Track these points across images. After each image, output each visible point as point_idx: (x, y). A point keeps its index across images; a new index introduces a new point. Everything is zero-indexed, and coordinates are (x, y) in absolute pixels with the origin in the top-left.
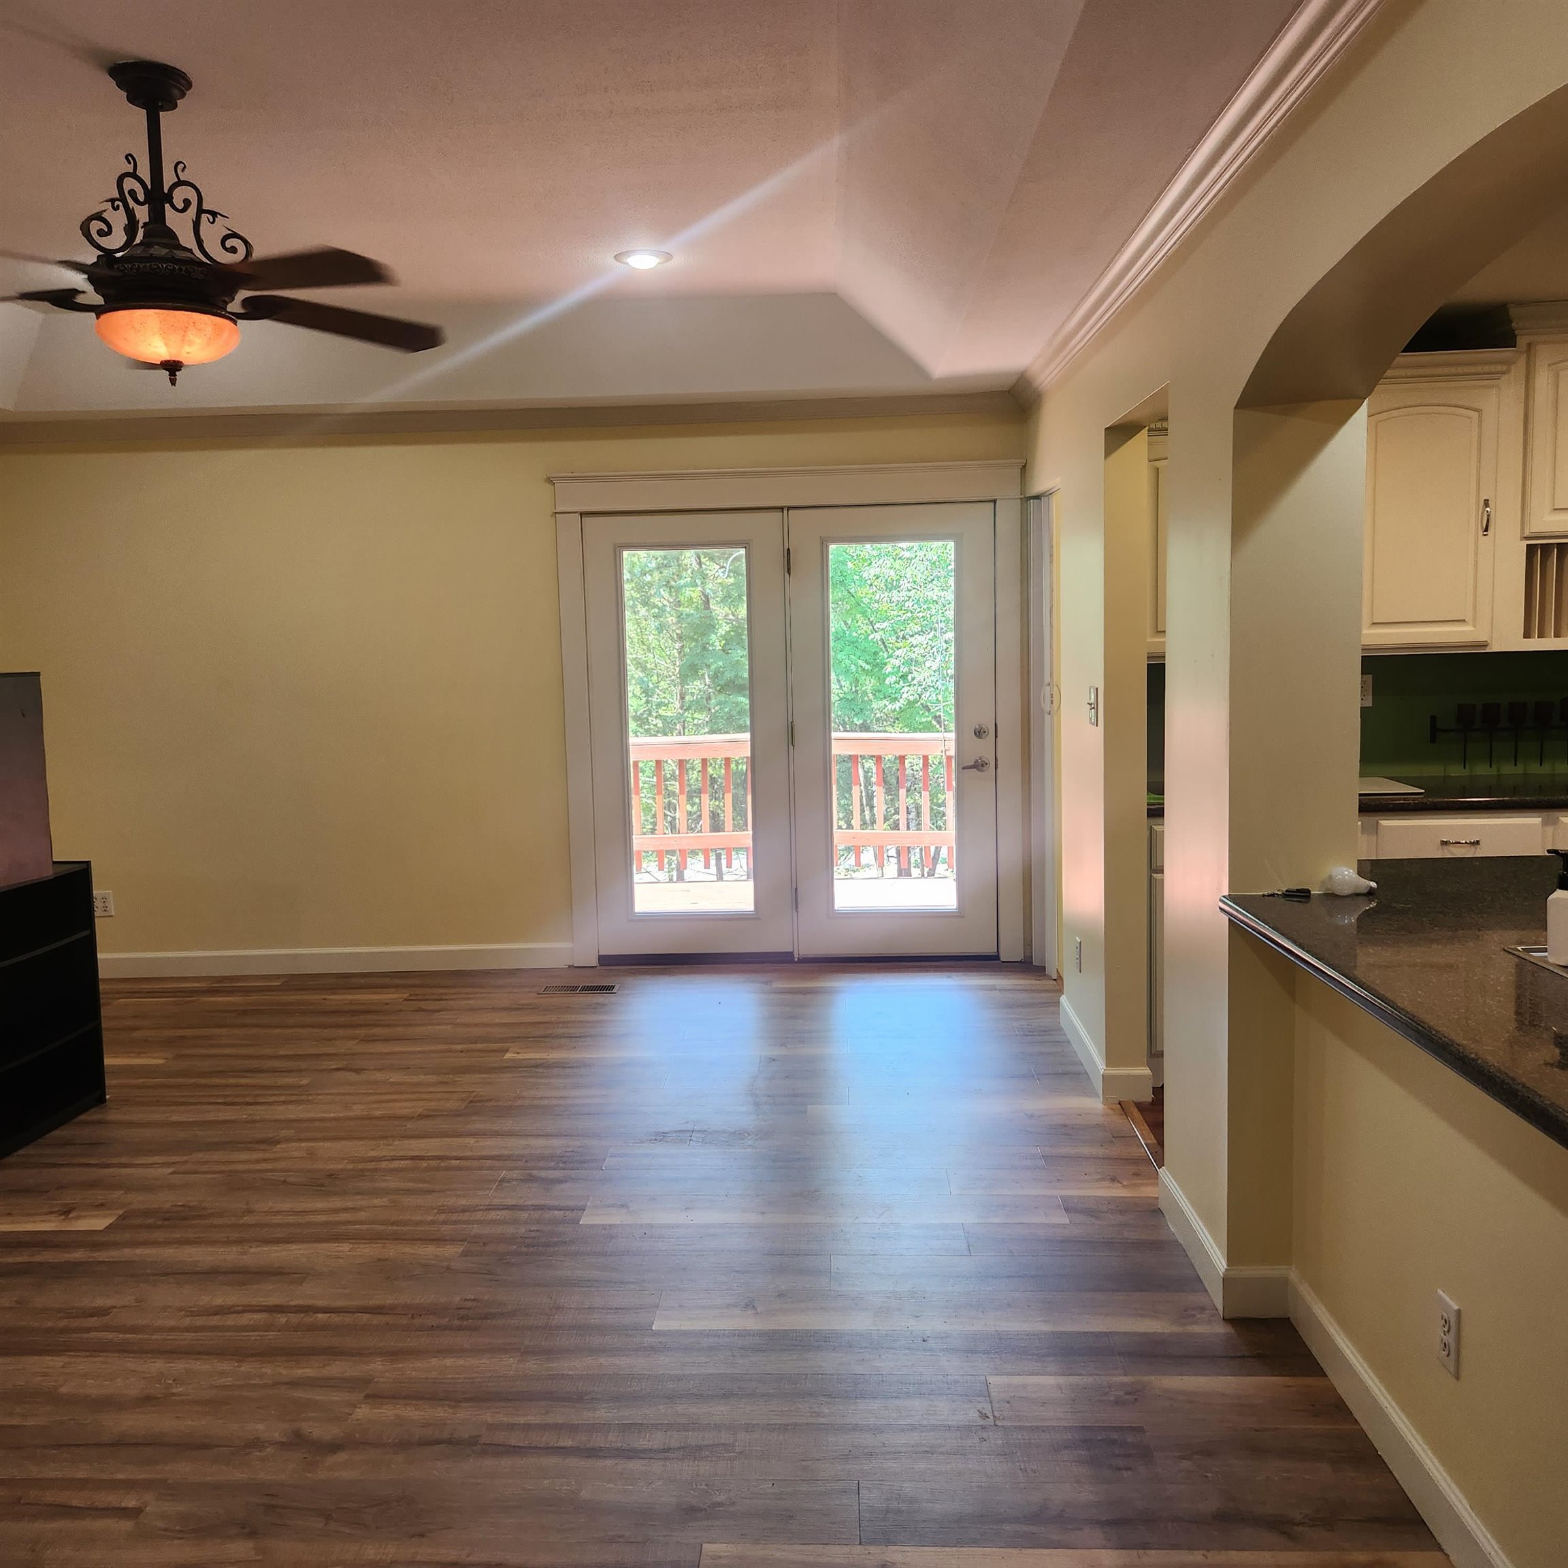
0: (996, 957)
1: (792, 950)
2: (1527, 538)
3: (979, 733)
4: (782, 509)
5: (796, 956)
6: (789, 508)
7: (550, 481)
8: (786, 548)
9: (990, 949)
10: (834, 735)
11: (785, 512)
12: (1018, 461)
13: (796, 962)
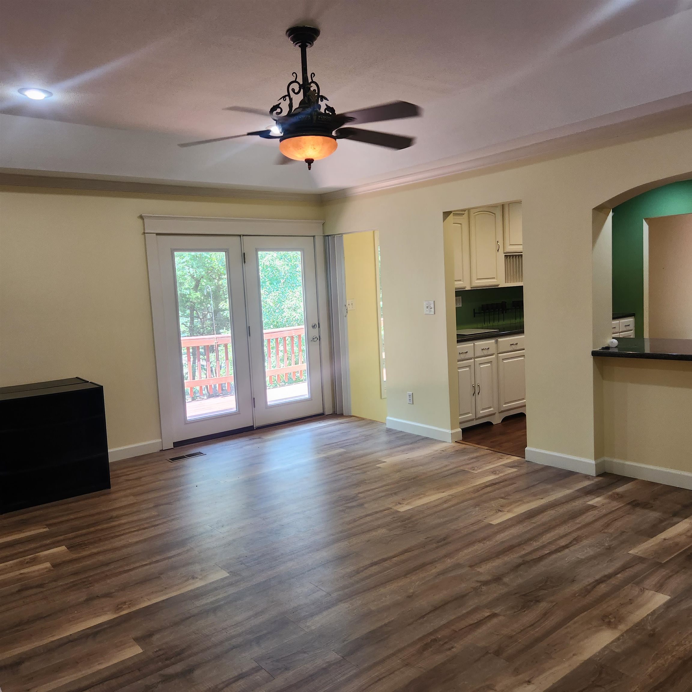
0: (322, 414)
1: (253, 425)
2: (505, 253)
3: (314, 327)
4: (240, 236)
5: (255, 427)
6: (243, 235)
7: (141, 217)
8: (243, 252)
9: (320, 411)
10: (264, 331)
11: (242, 237)
12: (321, 221)
13: (255, 430)
